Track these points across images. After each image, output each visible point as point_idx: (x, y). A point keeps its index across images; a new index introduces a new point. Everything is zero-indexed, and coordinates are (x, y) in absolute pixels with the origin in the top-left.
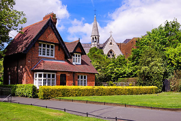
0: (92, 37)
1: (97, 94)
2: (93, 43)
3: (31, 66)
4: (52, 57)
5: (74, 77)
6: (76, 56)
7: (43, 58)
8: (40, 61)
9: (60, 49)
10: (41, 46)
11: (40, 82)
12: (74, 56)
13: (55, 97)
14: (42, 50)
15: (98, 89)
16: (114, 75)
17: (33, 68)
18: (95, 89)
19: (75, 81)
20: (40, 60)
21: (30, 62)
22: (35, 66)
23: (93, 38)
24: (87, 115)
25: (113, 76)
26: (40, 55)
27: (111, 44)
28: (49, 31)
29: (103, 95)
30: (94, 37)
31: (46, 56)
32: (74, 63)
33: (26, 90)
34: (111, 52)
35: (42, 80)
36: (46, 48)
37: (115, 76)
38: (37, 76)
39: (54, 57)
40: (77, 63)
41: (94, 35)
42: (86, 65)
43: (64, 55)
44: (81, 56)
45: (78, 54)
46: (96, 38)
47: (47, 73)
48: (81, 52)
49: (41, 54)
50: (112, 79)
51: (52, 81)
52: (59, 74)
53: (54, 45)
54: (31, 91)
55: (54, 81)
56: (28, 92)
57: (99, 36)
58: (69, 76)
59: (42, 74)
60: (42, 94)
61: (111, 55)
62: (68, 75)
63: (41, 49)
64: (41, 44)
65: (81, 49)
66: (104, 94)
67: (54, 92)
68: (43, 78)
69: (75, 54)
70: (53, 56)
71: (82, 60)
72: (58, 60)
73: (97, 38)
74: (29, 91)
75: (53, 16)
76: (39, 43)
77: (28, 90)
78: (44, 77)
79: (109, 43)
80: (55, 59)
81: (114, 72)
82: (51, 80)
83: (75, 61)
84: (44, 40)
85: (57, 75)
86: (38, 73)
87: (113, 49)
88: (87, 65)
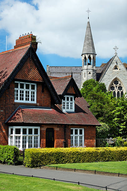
0: (83, 55)
1: (103, 159)
2: (85, 67)
3: (5, 117)
4: (33, 102)
5: (65, 132)
6: (68, 100)
7: (20, 105)
8: (16, 110)
9: (44, 90)
10: (18, 87)
11: (18, 140)
12: (64, 100)
13: (47, 164)
14: (19, 93)
15: (104, 153)
16: (124, 125)
17: (8, 120)
18: (99, 151)
19: (66, 139)
20: (16, 108)
21: (3, 111)
22: (10, 117)
23: (85, 58)
24: (106, 189)
25: (122, 127)
26: (16, 101)
27: (116, 68)
28: (29, 65)
29: (111, 161)
30: (87, 57)
31: (24, 101)
32: (64, 111)
33: (3, 153)
34: (116, 81)
35: (21, 138)
36: (25, 90)
37: (125, 127)
38: (14, 132)
39: (35, 102)
40: (69, 110)
41: (87, 54)
42: (82, 114)
43: (49, 99)
44: (74, 100)
45: (70, 97)
46: (90, 58)
47: (28, 128)
48: (74, 93)
49: (17, 99)
50: (121, 131)
51: (35, 139)
52: (44, 129)
53: (35, 84)
54: (11, 156)
55: (37, 139)
56: (7, 157)
57: (95, 54)
58: (57, 131)
59: (20, 129)
60: (30, 160)
61: (116, 86)
62: (56, 129)
63: (17, 92)
64: (18, 83)
65: (74, 89)
66: (113, 158)
67: (46, 158)
68: (21, 135)
69: (66, 97)
70: (34, 100)
71: (76, 105)
72: (41, 106)
73: (92, 58)
74: (9, 156)
75: (32, 40)
76: (15, 82)
77: (6, 153)
78: (23, 134)
79: (113, 66)
80: (37, 106)
81: (124, 121)
82: (33, 138)
83: (66, 108)
84: (22, 79)
85: (42, 130)
86: (15, 128)
87: (119, 78)
88: (84, 112)
